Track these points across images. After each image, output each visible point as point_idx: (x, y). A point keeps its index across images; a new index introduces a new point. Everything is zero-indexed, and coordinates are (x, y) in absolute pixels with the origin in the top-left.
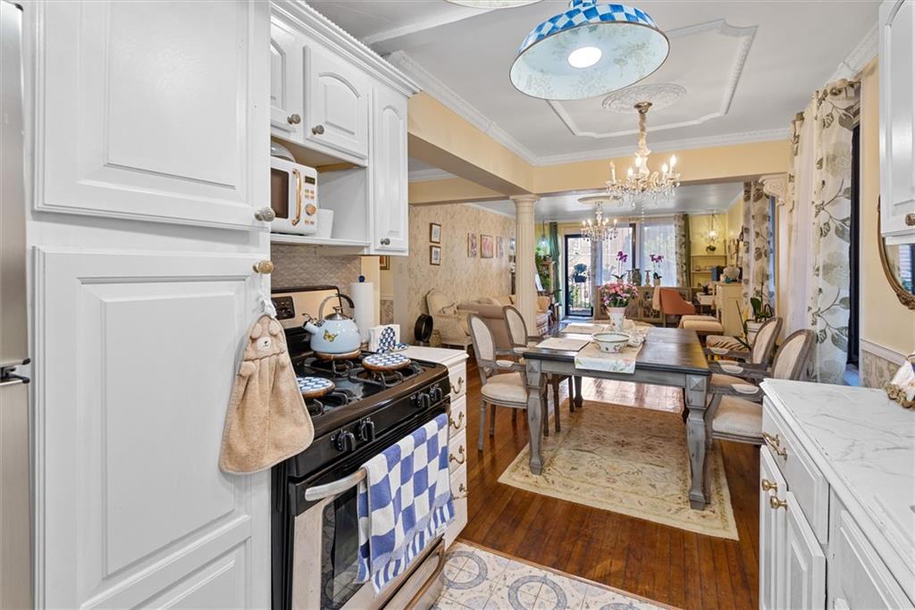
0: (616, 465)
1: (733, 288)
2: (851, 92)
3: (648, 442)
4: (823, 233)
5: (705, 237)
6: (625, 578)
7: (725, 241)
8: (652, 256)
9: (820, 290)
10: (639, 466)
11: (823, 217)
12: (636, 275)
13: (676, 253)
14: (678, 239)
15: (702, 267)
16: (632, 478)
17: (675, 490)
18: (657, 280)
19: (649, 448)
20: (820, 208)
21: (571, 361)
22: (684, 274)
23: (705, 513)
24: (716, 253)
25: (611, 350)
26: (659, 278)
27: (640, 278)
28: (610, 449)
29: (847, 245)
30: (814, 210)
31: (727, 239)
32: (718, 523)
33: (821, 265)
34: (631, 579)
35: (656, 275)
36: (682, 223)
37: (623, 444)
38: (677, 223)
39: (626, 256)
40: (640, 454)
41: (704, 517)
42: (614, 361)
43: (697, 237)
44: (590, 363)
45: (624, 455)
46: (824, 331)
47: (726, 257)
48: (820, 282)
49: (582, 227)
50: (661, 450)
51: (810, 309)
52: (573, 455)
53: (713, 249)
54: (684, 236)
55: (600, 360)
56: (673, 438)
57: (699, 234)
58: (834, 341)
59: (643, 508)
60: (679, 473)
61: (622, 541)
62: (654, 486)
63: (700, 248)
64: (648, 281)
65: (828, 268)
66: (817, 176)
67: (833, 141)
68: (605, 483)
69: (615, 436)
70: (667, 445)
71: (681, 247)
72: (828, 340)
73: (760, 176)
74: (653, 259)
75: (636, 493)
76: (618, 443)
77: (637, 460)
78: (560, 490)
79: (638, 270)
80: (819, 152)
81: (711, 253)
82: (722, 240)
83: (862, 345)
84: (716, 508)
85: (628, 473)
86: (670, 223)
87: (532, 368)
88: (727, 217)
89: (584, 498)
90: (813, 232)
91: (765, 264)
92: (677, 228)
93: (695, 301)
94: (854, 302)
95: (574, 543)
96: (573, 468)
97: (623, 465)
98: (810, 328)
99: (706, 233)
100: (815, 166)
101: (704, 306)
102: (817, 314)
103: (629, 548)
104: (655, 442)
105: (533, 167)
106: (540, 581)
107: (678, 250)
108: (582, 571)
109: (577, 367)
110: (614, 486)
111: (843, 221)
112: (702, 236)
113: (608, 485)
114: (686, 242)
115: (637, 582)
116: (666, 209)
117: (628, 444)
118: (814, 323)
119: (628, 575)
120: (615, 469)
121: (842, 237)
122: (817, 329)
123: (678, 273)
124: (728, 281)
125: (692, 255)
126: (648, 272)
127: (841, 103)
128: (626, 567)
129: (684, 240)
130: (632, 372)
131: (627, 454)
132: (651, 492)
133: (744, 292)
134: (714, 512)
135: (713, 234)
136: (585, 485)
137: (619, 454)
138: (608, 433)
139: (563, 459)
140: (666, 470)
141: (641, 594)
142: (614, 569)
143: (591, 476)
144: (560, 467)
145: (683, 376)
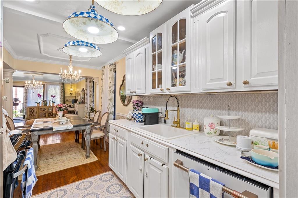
0: (62, 158)
1: (82, 105)
2: (115, 65)
3: (68, 150)
4: (110, 92)
5: (69, 90)
6: (78, 178)
7: (75, 92)
8: (52, 96)
9: (110, 104)
10: (69, 156)
11: (110, 89)
12: (45, 102)
13: (60, 95)
14: (61, 90)
15: (68, 99)
16: (68, 159)
17: (81, 157)
18: (53, 104)
19: (69, 151)
20: (110, 87)
21: (51, 129)
22: (63, 102)
23: (90, 158)
24: (73, 95)
25: (64, 123)
26: (54, 103)
27: (47, 103)
28: (58, 155)
29: (114, 95)
30: (108, 88)
31: (76, 91)
32: (93, 159)
33: (110, 99)
34: (80, 178)
35: (53, 102)
36: (62, 85)
37: (61, 153)
38: (60, 85)
39: (41, 95)
40: (68, 153)
41: (90, 159)
42: (66, 126)
43: (67, 90)
44: (59, 128)
45: (63, 155)
46: (110, 112)
47: (75, 96)
48: (110, 102)
49: (26, 84)
50: (73, 150)
51: (108, 108)
52: (46, 162)
53: (72, 94)
54: (63, 89)
55: (62, 127)
56: (75, 147)
57: (67, 89)
58: (112, 114)
59: (75, 164)
60: (80, 153)
61: (73, 173)
62: (75, 158)
63: (68, 94)
64: (50, 104)
65: (111, 99)
66: (109, 81)
67: (112, 74)
68: (61, 164)
69: (57, 152)
70: (74, 149)
71: (62, 93)
72: (111, 114)
73: (93, 77)
74: (52, 97)
75: (72, 162)
76: (59, 153)
77: (67, 155)
78: (47, 171)
79: (46, 100)
80: (109, 76)
81: (71, 95)
82: (74, 92)
83: (116, 114)
84: (92, 156)
85: (67, 158)
86: (58, 85)
87: (35, 135)
88: (76, 85)
89: (57, 169)
90: (109, 92)
91: (92, 98)
92: (60, 87)
93: (67, 110)
94: (115, 106)
95: (60, 180)
96: (48, 165)
97: (64, 157)
98: (108, 112)
99: (70, 89)
100: (109, 79)
101: (71, 111)
102: (109, 109)
103: (76, 173)
104: (70, 149)
105: (14, 59)
106: (56, 192)
107: (61, 94)
108: (66, 183)
109: (54, 130)
110: (64, 163)
111: (113, 90)
112: (68, 90)
113: (62, 163)
114: (63, 91)
115: (81, 178)
116: (56, 80)
117: (62, 152)
118: (109, 111)
119: (78, 177)
120: (62, 159)
121: (113, 93)
122: (109, 112)
123: (60, 101)
124: (79, 103)
125: (65, 95)
126: (50, 101)
127: (113, 67)
128: (77, 177)
129: (62, 91)
130: (72, 128)
131: (64, 155)
132: (75, 160)
133: (85, 106)
134: (91, 157)
135: (72, 89)
136: (55, 167)
137: (62, 155)
138: (54, 152)
139: (43, 164)
140: (77, 154)
141: (83, 179)
142: (74, 179)
143: (56, 164)
144: (43, 166)
145: (85, 126)
